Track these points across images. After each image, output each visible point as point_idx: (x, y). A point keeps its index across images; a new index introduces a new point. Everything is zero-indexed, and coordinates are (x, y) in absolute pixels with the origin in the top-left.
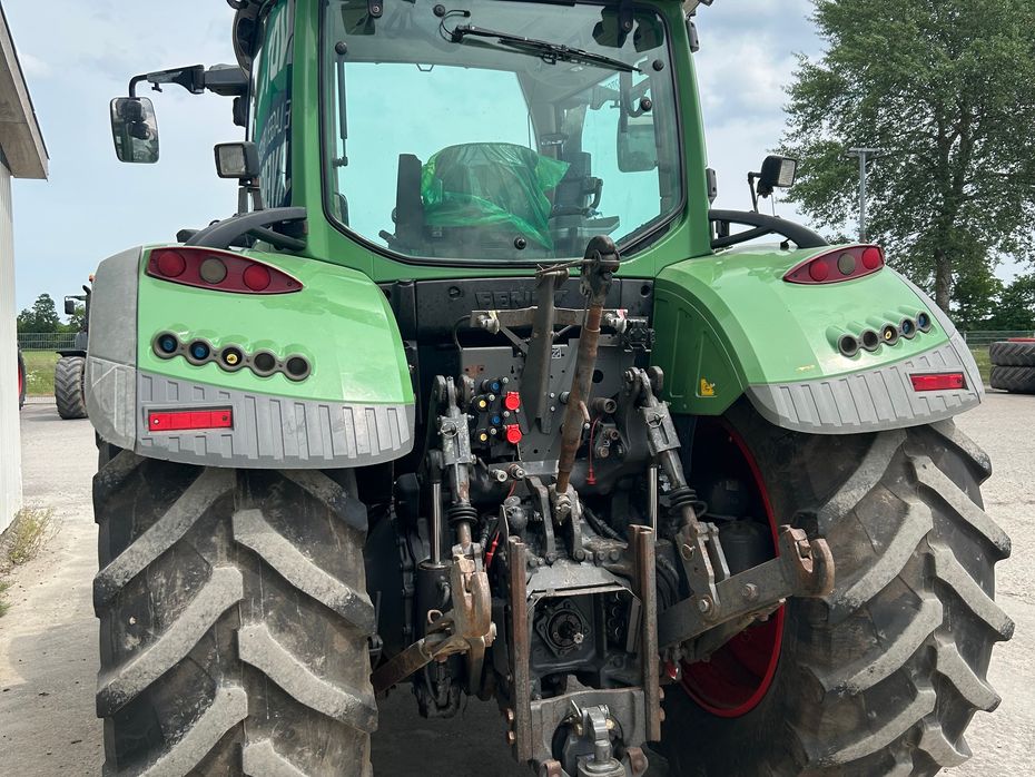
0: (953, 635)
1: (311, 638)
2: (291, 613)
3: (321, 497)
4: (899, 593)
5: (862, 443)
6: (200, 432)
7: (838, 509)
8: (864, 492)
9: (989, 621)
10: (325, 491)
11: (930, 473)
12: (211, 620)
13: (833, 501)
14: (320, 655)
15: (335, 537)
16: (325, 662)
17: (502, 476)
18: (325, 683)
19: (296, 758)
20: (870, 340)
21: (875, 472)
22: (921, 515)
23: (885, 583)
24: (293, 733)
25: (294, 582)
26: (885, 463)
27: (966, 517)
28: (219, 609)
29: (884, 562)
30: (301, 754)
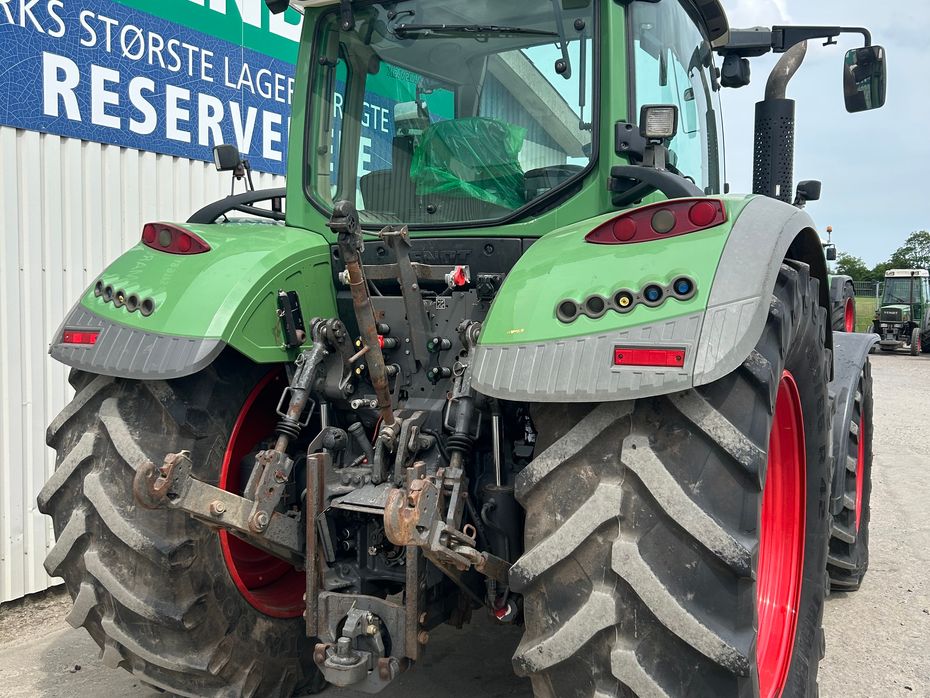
0: (637, 644)
1: (126, 491)
2: (118, 471)
3: (157, 396)
4: (576, 578)
5: (576, 412)
6: (78, 345)
7: (532, 475)
8: (558, 462)
9: (691, 642)
10: (161, 394)
11: (640, 455)
12: (76, 465)
13: (530, 465)
14: (131, 505)
15: (164, 426)
16: (135, 510)
17: (355, 405)
18: (127, 525)
19: (117, 570)
20: (596, 305)
21: (576, 443)
22: (607, 498)
23: (554, 561)
24: (115, 553)
25: (119, 451)
26: (590, 436)
27: (670, 512)
28: (80, 459)
29: (554, 538)
30: (120, 569)
